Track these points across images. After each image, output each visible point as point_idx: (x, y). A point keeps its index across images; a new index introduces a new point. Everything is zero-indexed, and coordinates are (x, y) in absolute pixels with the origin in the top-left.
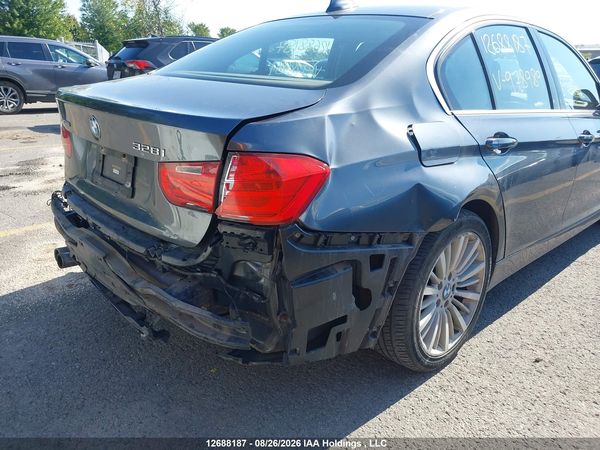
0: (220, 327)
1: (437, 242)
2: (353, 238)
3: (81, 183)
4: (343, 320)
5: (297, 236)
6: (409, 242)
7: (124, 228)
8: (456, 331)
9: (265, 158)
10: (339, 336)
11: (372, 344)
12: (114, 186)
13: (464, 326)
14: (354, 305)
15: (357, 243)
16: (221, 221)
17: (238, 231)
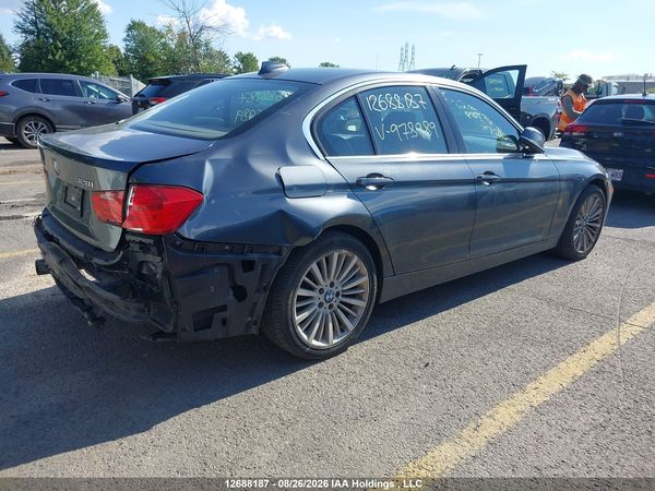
0: (129, 309)
1: (307, 256)
2: (227, 247)
3: (53, 208)
4: (223, 308)
5: (178, 243)
6: (279, 253)
7: (75, 240)
8: (342, 331)
9: (153, 189)
10: (224, 322)
11: (254, 330)
12: (71, 209)
13: (350, 326)
14: (232, 297)
15: (231, 251)
16: (127, 232)
17: (138, 239)
